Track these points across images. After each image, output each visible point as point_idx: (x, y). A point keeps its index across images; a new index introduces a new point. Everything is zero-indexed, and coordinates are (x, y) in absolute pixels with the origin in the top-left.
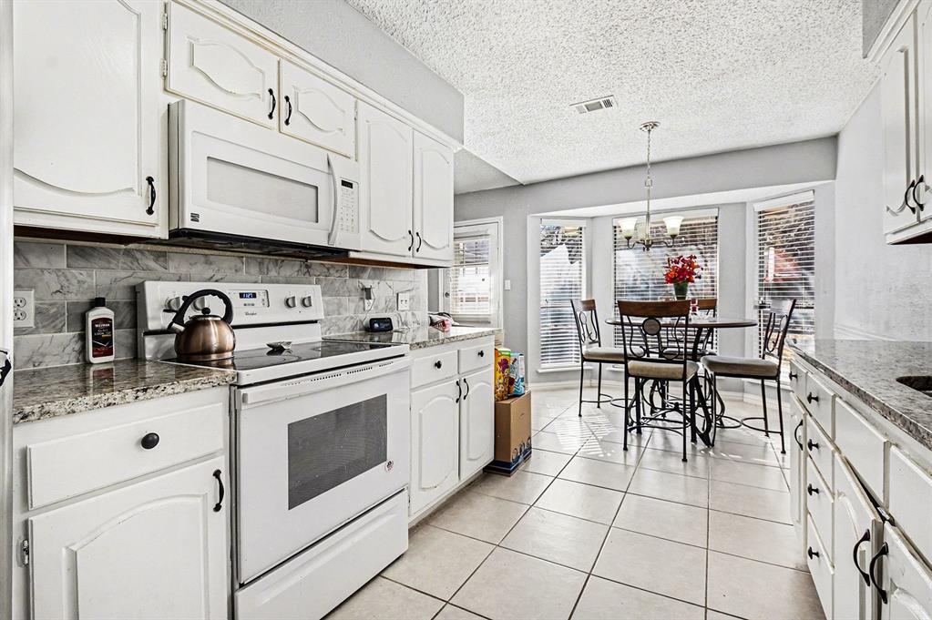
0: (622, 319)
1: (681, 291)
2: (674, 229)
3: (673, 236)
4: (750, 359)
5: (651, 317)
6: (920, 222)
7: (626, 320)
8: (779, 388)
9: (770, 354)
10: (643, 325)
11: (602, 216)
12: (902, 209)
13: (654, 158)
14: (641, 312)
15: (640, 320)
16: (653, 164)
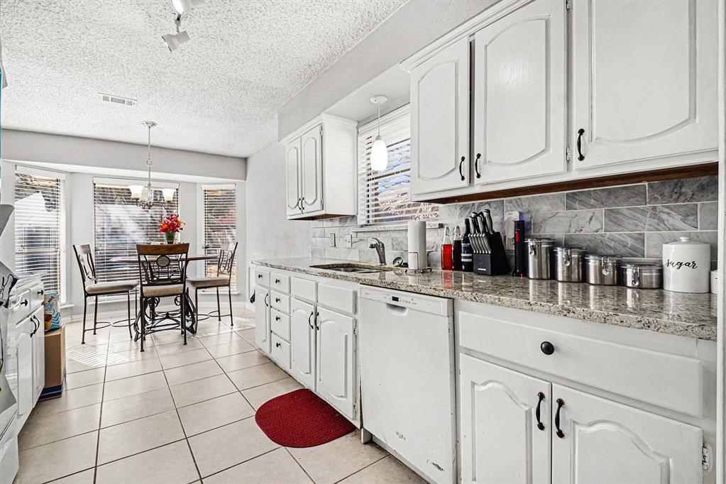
0: (139, 258)
1: (171, 238)
2: (169, 197)
3: (169, 202)
4: (200, 277)
5: (163, 255)
6: (302, 213)
7: (142, 258)
8: (218, 294)
9: (222, 273)
10: (157, 261)
11: (83, 173)
12: (296, 207)
13: (153, 142)
14: (155, 252)
15: (154, 258)
16: (152, 146)
